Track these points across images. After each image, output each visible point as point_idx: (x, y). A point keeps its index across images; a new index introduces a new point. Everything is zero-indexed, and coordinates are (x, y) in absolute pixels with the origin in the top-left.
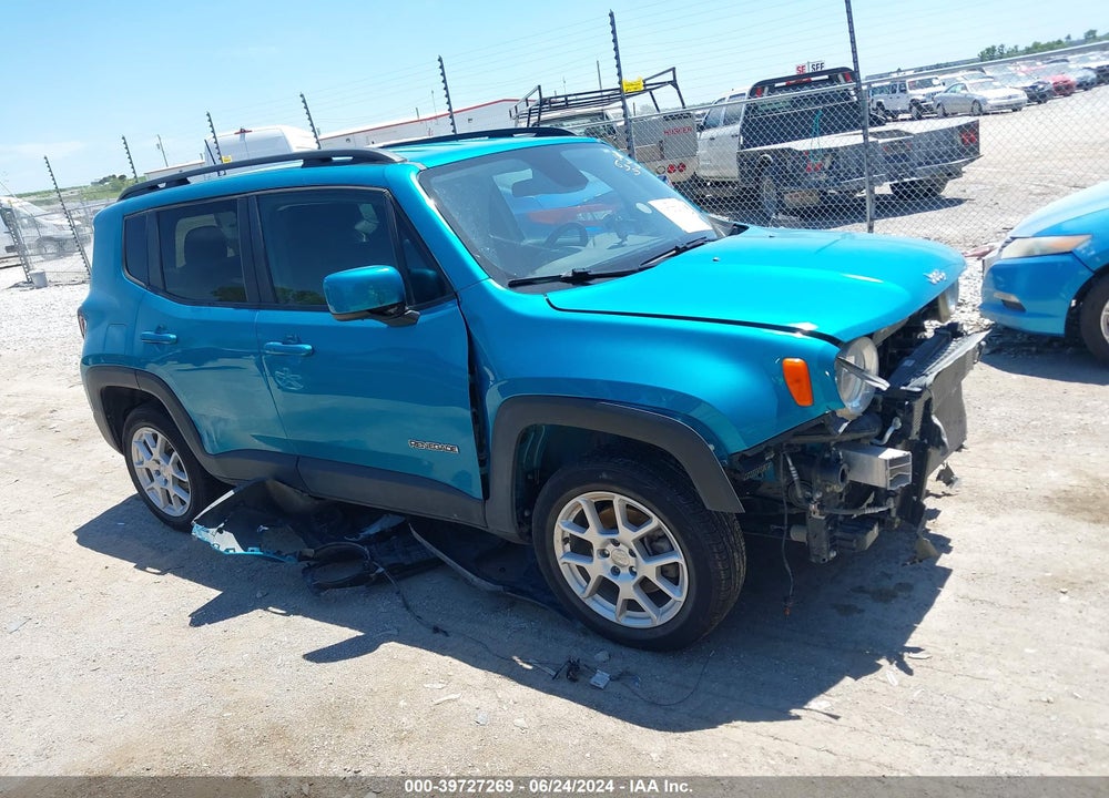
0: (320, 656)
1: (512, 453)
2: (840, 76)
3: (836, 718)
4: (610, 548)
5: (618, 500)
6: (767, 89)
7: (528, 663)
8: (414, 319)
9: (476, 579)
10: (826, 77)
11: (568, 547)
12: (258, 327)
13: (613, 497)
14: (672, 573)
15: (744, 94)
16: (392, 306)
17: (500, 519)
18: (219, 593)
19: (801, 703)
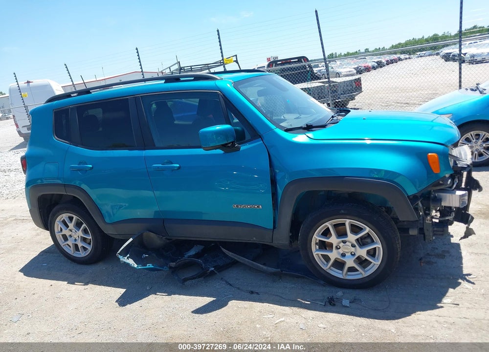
0: (200, 311)
1: (292, 207)
2: (302, 60)
3: (458, 305)
4: (341, 245)
5: (348, 222)
6: (274, 64)
7: (308, 301)
8: (238, 149)
9: (265, 267)
10: (297, 60)
11: (317, 247)
12: (145, 158)
13: (345, 221)
14: (372, 253)
15: (264, 67)
16: (230, 143)
17: (282, 238)
18: (125, 290)
19: (440, 301)
